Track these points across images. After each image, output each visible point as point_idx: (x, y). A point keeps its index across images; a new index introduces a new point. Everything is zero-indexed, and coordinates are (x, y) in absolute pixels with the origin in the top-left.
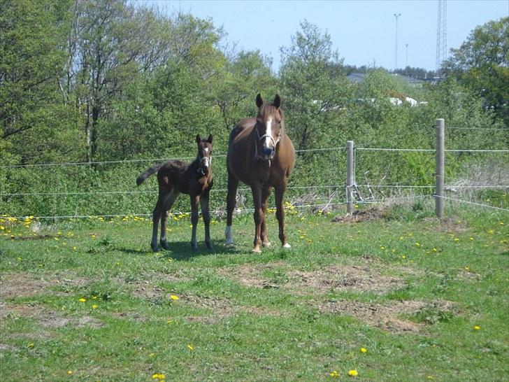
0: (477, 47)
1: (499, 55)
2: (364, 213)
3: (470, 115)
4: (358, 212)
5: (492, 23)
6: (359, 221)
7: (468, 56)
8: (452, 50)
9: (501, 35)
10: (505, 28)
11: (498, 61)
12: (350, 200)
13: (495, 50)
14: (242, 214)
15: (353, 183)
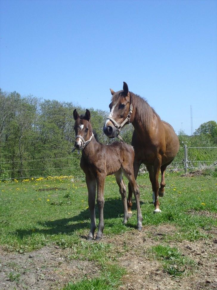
0: (202, 129)
1: (207, 131)
2: (194, 173)
3: (207, 142)
4: (191, 172)
5: (205, 123)
6: (192, 176)
7: (200, 131)
8: (196, 130)
9: (207, 126)
10: (208, 124)
11: (206, 132)
12: (186, 167)
13: (206, 129)
14: (145, 173)
15: (187, 161)
